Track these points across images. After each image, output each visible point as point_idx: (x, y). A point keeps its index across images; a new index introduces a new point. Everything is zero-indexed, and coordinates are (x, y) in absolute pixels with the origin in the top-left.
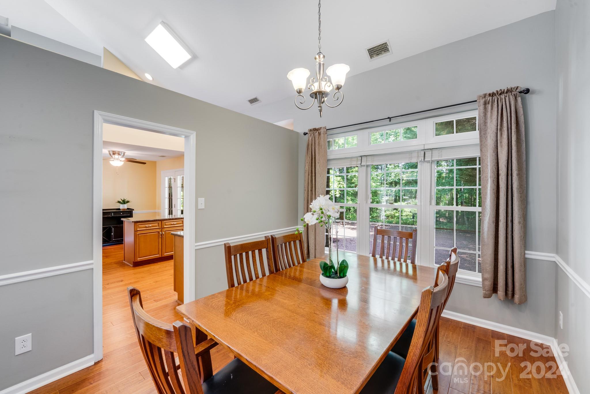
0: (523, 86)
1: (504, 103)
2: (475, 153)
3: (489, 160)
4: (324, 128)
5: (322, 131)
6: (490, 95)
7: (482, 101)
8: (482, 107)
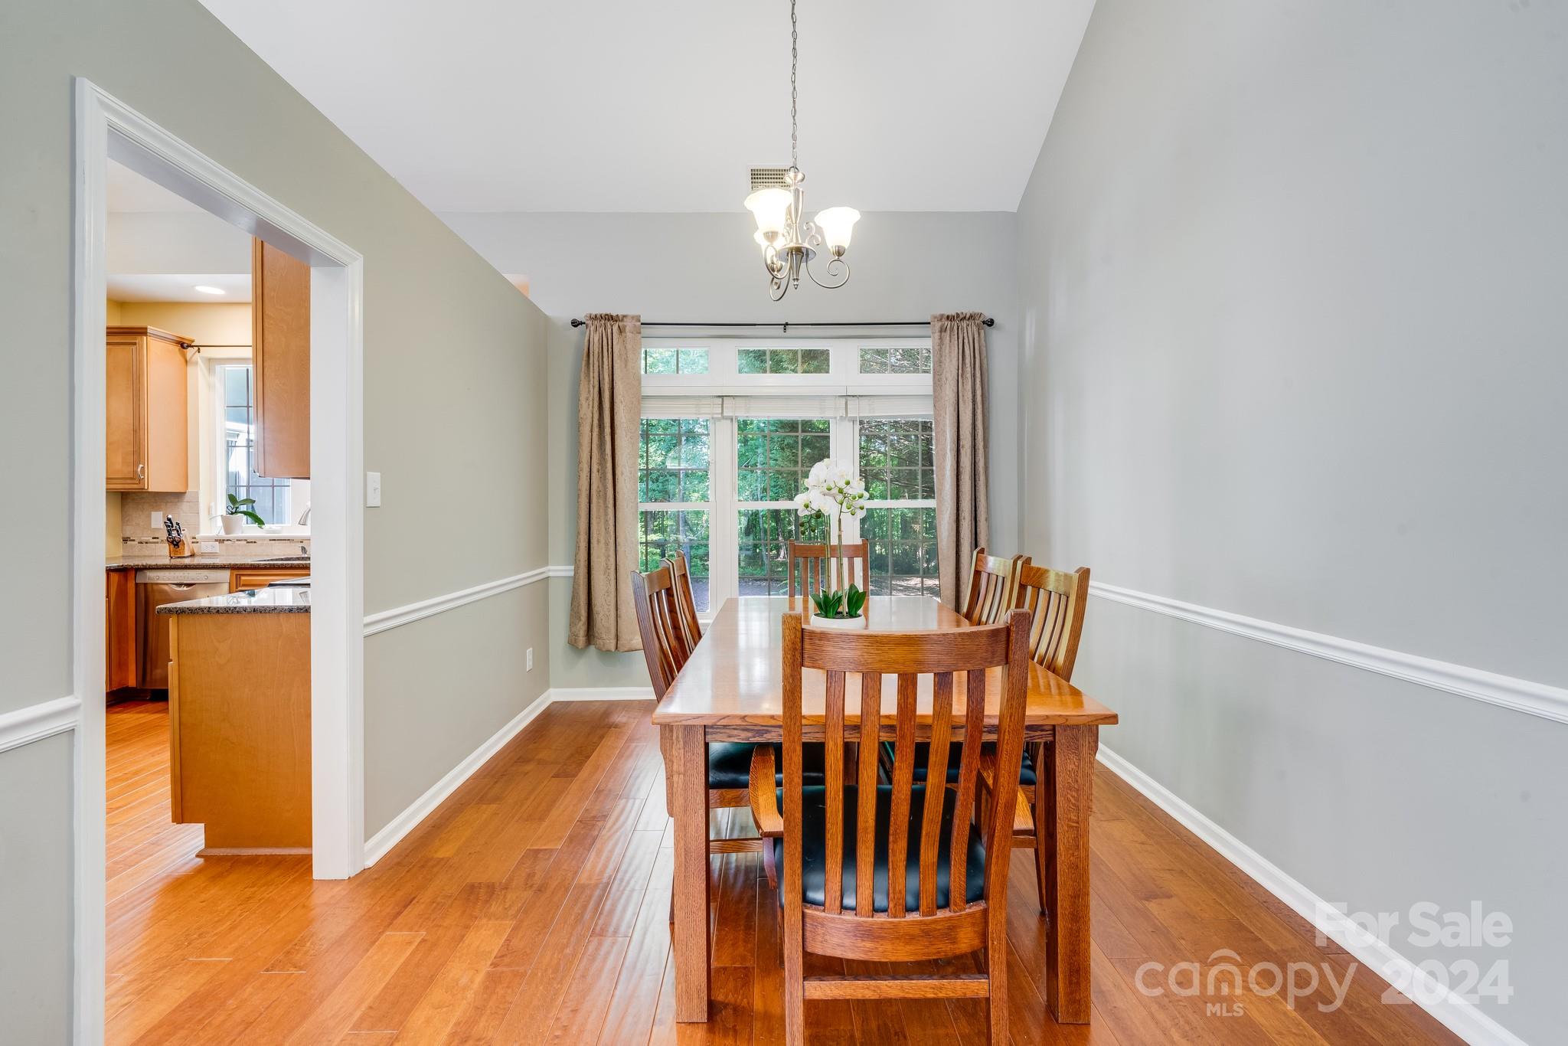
0: (988, 316)
1: (965, 334)
2: (921, 411)
3: (948, 422)
4: (633, 317)
5: (629, 325)
6: (948, 317)
7: (938, 325)
8: (937, 335)
